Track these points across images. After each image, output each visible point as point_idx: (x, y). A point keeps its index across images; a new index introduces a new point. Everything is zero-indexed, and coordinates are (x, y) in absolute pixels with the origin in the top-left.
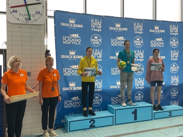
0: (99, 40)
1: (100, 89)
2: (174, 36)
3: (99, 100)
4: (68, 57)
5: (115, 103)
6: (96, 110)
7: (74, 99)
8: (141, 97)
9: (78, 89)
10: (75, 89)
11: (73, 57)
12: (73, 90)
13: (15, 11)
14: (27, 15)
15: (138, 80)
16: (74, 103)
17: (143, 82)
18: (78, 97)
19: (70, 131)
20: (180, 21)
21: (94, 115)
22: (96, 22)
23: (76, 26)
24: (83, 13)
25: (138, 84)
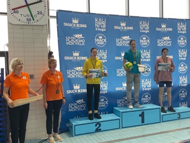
0: (103, 40)
1: (105, 91)
2: (182, 34)
3: (105, 103)
4: (71, 58)
5: (121, 105)
6: (102, 113)
7: (79, 102)
8: (148, 99)
9: (82, 91)
10: (80, 92)
11: (77, 58)
12: (78, 93)
13: (16, 12)
14: (28, 15)
15: (145, 81)
16: (78, 106)
17: (150, 84)
18: (82, 100)
19: (75, 135)
20: (188, 18)
21: (100, 118)
22: (100, 22)
23: (79, 25)
24: (86, 12)
25: (145, 85)
